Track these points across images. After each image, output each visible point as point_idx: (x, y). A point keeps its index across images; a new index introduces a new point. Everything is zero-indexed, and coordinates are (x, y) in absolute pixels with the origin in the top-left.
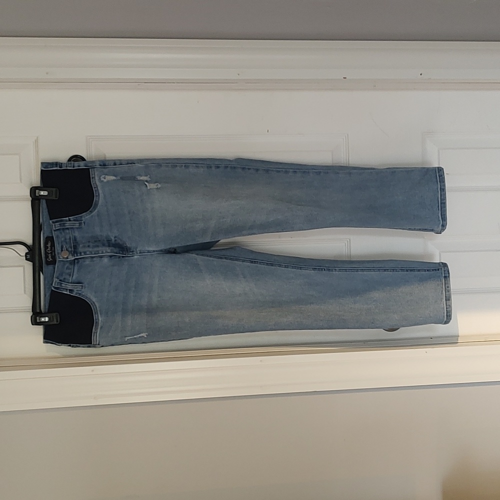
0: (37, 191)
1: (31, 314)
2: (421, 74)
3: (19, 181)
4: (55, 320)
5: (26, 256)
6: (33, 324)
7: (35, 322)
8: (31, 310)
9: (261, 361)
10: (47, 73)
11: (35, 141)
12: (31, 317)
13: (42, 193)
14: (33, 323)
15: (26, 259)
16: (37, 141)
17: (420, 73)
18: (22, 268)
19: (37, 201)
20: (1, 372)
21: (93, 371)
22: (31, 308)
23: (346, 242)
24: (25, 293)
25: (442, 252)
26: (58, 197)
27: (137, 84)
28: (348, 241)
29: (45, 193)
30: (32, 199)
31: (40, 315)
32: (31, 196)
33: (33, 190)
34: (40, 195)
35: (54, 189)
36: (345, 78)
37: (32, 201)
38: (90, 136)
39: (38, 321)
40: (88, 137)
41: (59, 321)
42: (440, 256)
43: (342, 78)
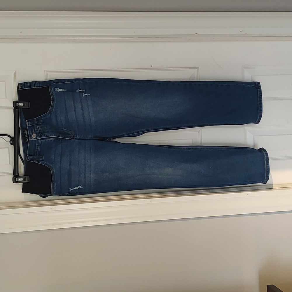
0: (17, 103)
1: (13, 176)
2: (241, 31)
3: (5, 97)
4: (27, 180)
5: (10, 142)
7: (15, 181)
8: (13, 174)
9: (151, 201)
10: (21, 33)
12: (13, 178)
13: (20, 104)
14: (14, 182)
15: (10, 144)
16: (15, 73)
18: (8, 149)
19: (17, 109)
21: (51, 209)
23: (199, 131)
24: (10, 164)
25: (255, 136)
26: (29, 107)
27: (74, 39)
29: (22, 105)
30: (14, 108)
31: (18, 177)
32: (13, 106)
33: (15, 103)
34: (19, 106)
35: (28, 102)
36: (197, 34)
37: (14, 109)
39: (17, 181)
40: (46, 71)
41: (29, 181)
42: (254, 138)
43: (195, 34)
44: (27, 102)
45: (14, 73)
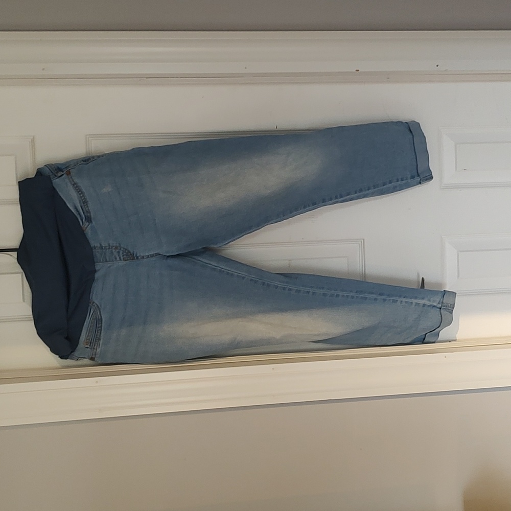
2: (437, 66)
3: (15, 184)
9: (273, 369)
10: (43, 69)
11: (32, 141)
17: (437, 64)
20: (1, 385)
21: (97, 382)
23: (360, 242)
24: (24, 301)
25: (461, 251)
27: (139, 79)
28: (362, 241)
36: (358, 70)
38: (89, 135)
40: (87, 136)
42: (458, 255)
43: (355, 71)
45: (30, 140)
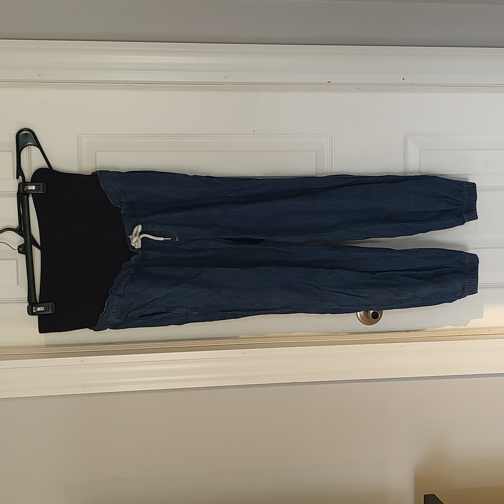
0: (25, 186)
1: (28, 304)
3: (12, 177)
4: (51, 310)
5: (18, 249)
6: (29, 314)
7: (31, 312)
8: (27, 301)
10: (39, 75)
12: (28, 307)
13: (30, 188)
15: (19, 252)
17: (403, 78)
18: (15, 261)
19: (25, 196)
22: (27, 299)
24: (18, 285)
26: (45, 190)
27: (127, 84)
29: (34, 188)
31: (36, 305)
33: (22, 185)
34: (28, 190)
38: (81, 134)
39: (34, 311)
40: (79, 136)
41: (54, 310)
43: (326, 82)
44: (41, 184)
